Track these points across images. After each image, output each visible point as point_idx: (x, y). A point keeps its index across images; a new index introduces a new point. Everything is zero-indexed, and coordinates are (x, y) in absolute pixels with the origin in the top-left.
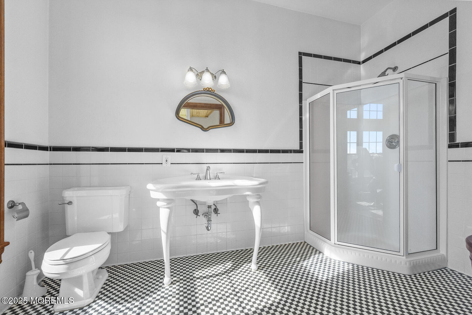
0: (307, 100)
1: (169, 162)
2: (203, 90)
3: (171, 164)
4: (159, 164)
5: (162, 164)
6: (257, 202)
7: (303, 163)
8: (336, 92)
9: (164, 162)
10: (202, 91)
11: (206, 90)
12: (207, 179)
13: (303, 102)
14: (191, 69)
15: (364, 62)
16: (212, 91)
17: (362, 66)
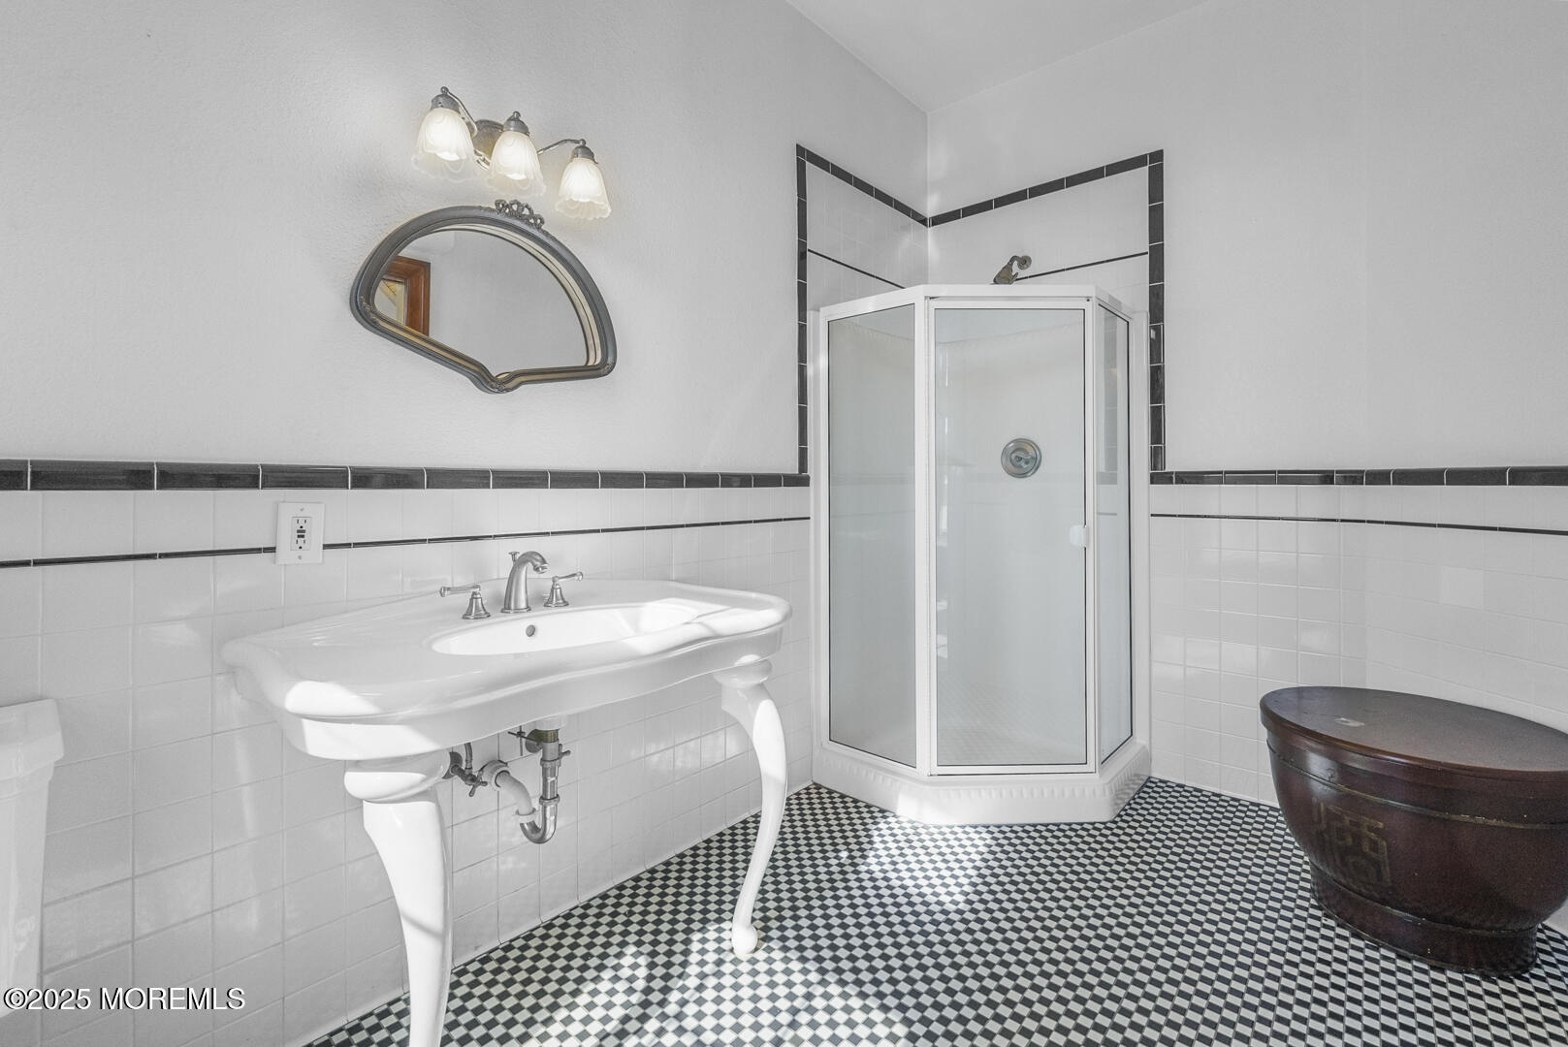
0: (818, 311)
1: (316, 538)
2: (494, 207)
3: (326, 547)
4: (258, 550)
5: (272, 550)
6: (761, 685)
7: (809, 518)
8: (935, 304)
9: (286, 541)
10: (492, 210)
11: (507, 211)
12: (517, 610)
13: (810, 315)
14: (447, 100)
15: (938, 220)
16: (532, 221)
17: (931, 230)
